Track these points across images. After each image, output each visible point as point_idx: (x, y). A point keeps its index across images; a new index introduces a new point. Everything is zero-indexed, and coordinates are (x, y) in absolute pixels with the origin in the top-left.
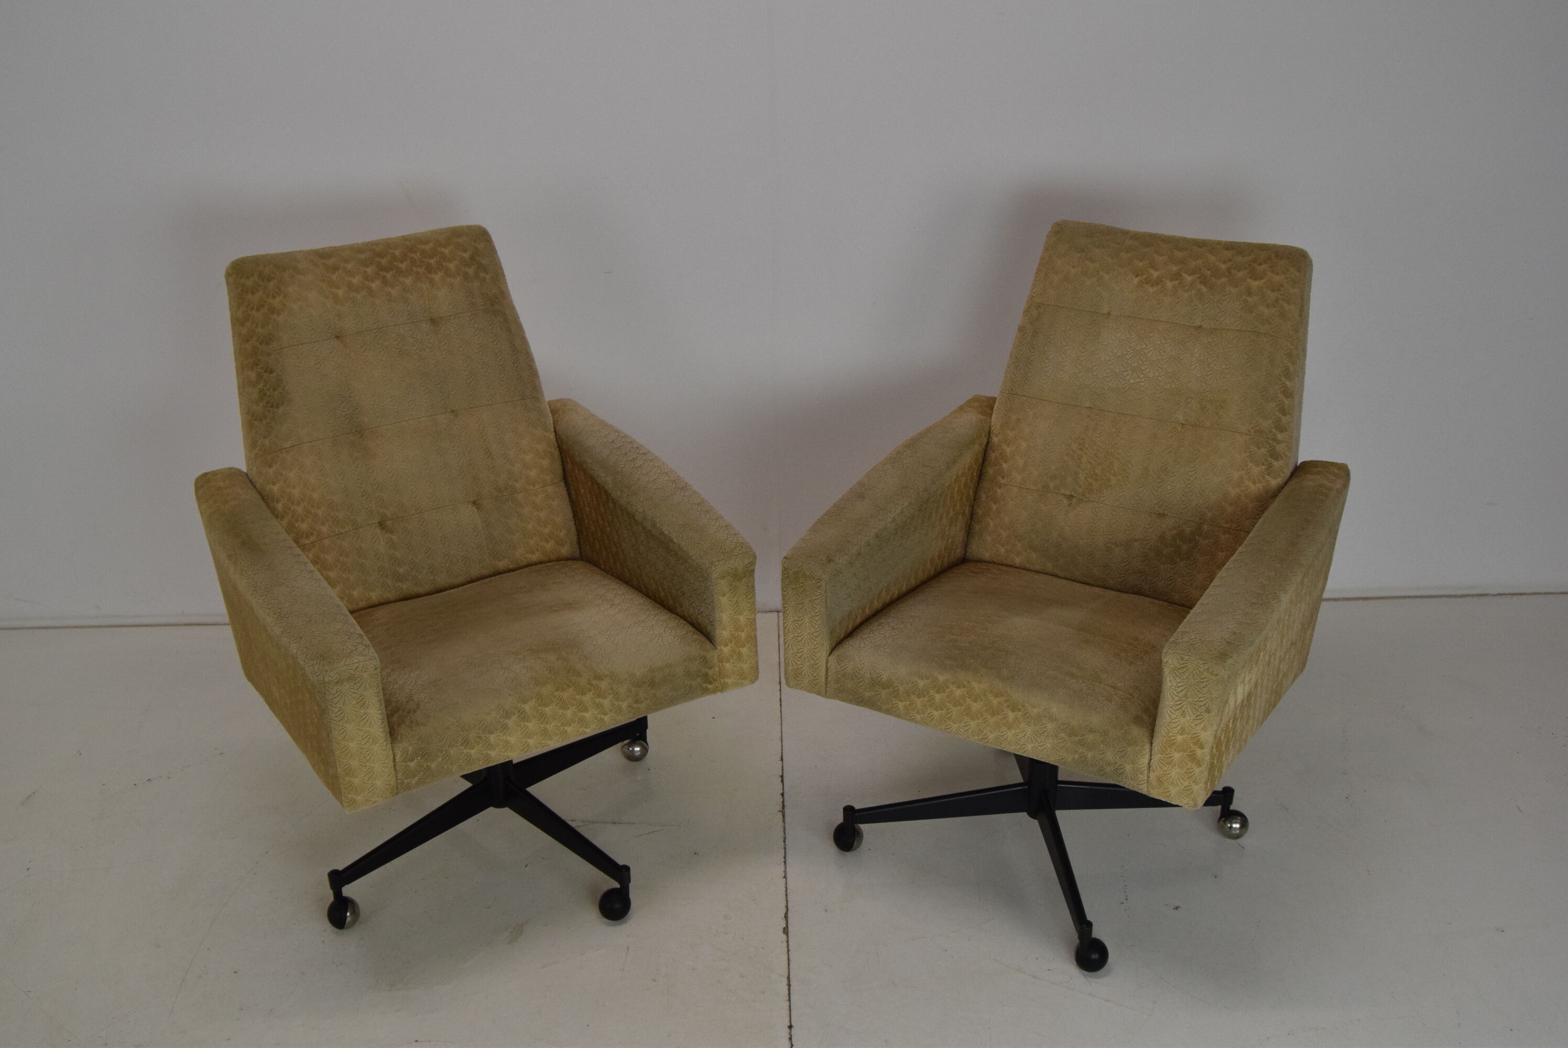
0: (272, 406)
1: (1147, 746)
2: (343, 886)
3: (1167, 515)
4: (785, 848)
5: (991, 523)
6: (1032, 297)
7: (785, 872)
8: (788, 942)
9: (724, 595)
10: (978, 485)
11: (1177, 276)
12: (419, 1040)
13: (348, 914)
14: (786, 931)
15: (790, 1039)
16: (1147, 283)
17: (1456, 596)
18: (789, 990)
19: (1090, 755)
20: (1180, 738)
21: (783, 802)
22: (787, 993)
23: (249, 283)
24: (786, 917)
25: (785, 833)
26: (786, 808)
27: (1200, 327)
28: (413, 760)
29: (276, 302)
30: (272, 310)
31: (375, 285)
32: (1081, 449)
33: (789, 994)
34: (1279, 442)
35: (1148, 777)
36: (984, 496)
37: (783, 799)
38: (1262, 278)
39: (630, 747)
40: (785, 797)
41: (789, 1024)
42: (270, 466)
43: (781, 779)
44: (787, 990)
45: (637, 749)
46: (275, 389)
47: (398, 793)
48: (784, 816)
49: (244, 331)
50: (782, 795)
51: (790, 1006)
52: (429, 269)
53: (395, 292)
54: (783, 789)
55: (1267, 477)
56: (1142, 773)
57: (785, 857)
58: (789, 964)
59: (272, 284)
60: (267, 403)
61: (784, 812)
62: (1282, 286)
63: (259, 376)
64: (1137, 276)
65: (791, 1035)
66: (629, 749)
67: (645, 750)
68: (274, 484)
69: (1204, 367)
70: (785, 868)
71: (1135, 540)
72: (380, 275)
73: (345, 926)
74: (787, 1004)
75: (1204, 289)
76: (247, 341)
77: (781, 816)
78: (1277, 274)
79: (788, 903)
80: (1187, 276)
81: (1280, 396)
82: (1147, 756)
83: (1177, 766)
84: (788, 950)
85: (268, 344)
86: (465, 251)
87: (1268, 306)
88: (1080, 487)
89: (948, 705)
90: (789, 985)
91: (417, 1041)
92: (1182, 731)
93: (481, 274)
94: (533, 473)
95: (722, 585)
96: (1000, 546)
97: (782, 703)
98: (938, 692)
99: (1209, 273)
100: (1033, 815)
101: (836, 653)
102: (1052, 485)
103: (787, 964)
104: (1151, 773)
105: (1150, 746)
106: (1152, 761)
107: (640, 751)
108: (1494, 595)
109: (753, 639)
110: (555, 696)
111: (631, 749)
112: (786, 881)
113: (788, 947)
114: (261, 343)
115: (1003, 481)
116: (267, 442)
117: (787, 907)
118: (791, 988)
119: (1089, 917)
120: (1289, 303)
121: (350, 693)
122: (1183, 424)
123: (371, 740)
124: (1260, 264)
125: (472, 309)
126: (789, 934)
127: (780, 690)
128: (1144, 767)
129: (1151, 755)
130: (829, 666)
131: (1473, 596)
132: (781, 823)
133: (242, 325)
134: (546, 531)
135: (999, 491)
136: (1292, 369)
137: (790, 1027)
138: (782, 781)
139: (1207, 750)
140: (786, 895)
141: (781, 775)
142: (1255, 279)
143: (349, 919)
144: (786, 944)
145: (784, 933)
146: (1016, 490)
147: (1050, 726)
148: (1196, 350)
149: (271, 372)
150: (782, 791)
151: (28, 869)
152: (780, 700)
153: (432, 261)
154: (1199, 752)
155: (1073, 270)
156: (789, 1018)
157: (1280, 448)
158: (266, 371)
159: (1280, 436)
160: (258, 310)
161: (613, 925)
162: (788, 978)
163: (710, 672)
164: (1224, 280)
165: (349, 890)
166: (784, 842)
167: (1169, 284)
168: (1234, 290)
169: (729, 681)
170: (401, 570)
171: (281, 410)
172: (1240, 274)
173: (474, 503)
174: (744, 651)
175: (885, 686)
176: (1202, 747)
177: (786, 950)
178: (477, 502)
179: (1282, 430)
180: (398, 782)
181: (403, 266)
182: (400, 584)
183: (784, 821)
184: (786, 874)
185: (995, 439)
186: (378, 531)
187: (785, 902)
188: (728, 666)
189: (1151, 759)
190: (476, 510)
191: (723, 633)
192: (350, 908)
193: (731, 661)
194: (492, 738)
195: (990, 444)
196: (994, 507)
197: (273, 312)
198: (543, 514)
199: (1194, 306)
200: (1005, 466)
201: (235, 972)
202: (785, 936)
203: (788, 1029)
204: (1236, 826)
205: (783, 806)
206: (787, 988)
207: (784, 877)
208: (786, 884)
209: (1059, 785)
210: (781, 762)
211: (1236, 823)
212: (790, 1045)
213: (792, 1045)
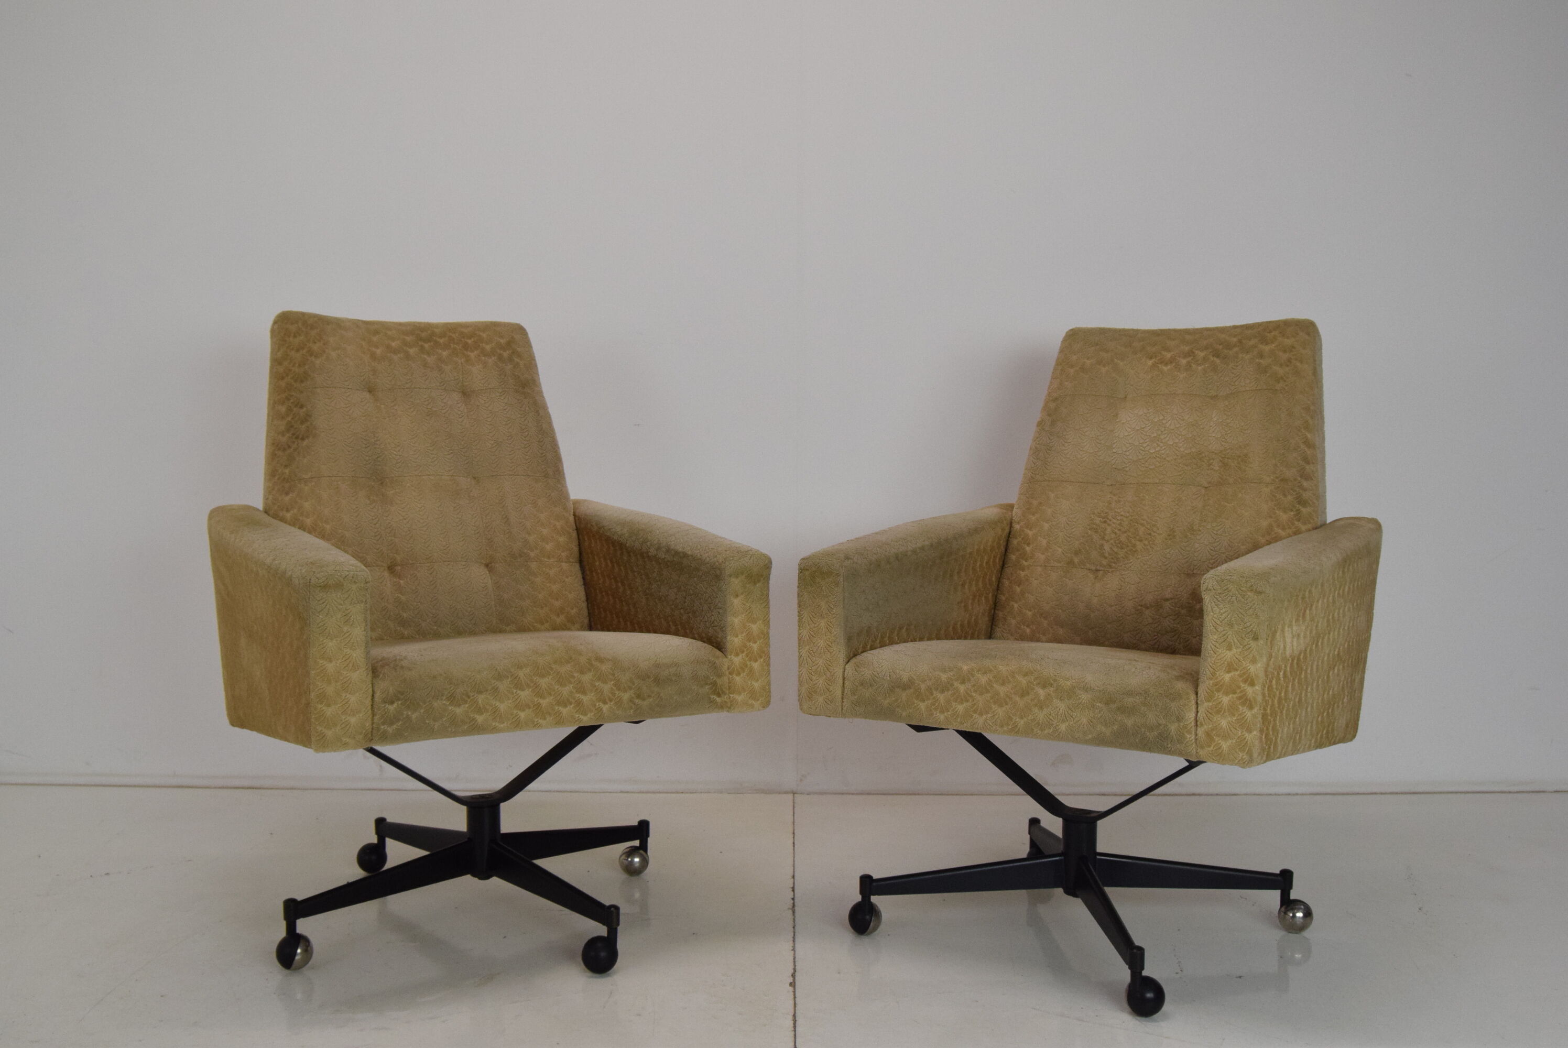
0: (297, 438)
1: (1193, 697)
2: (299, 918)
3: (1197, 574)
4: (794, 933)
5: (1016, 606)
6: (1049, 394)
7: (794, 946)
9: (737, 596)
10: (1001, 574)
11: (1190, 353)
13: (299, 951)
14: (793, 984)
16: (1161, 363)
18: (795, 1023)
19: (1129, 722)
20: (1227, 677)
21: (793, 903)
23: (293, 328)
24: (793, 975)
25: (794, 923)
26: (796, 907)
27: (1217, 396)
29: (316, 347)
30: (311, 353)
31: (412, 351)
32: (1105, 522)
33: (795, 1027)
34: (1305, 490)
35: (1196, 735)
36: (1006, 583)
37: (794, 901)
38: (1272, 342)
39: (628, 857)
40: (796, 900)
42: (287, 494)
43: (791, 890)
45: (637, 860)
46: (302, 423)
47: (372, 739)
48: (794, 912)
49: (281, 369)
50: (793, 899)
51: (795, 1035)
52: (466, 347)
53: (431, 360)
54: (794, 895)
55: (1297, 523)
56: (1189, 732)
57: (794, 938)
58: (795, 1007)
59: (313, 333)
60: (293, 434)
61: (795, 910)
62: (1293, 347)
63: (290, 410)
64: (1151, 358)
66: (627, 860)
67: (645, 862)
68: (288, 511)
69: (1223, 428)
71: (1167, 600)
72: (418, 343)
73: (294, 966)
74: (793, 1033)
75: (1218, 361)
76: (283, 378)
77: (791, 912)
78: (1288, 338)
79: (796, 965)
80: (1199, 353)
81: (1302, 446)
82: (1194, 707)
83: (1227, 713)
84: (795, 997)
85: (302, 382)
86: (502, 337)
87: (1281, 365)
88: (1106, 558)
89: (974, 694)
90: (795, 1021)
92: (1230, 668)
93: (515, 359)
94: (549, 547)
95: (736, 583)
96: (1025, 627)
98: (963, 682)
99: (1221, 347)
100: (1071, 891)
101: (854, 660)
102: (1076, 560)
104: (1199, 729)
105: (1195, 696)
106: (1199, 714)
107: (639, 862)
108: (1550, 792)
109: (764, 654)
110: (552, 669)
111: (630, 859)
112: (794, 952)
113: (795, 995)
114: (296, 381)
115: (1025, 563)
116: (287, 471)
117: (794, 969)
120: (1301, 362)
121: (336, 603)
122: (1206, 488)
123: (351, 665)
124: (1270, 332)
125: (503, 386)
126: (796, 987)
128: (1191, 723)
129: (1197, 708)
130: (845, 676)
131: (1528, 792)
132: (791, 917)
133: (280, 364)
134: (557, 604)
135: (1022, 574)
136: (1311, 422)
138: (793, 890)
139: (1258, 688)
140: (795, 962)
142: (1267, 344)
143: (297, 958)
145: (790, 986)
146: (1039, 569)
147: (1085, 697)
148: (1213, 416)
149: (302, 407)
150: (792, 897)
153: (470, 341)
154: (1250, 690)
155: (1088, 362)
157: (1306, 495)
158: (296, 406)
159: (1305, 484)
160: (298, 351)
161: (596, 978)
163: (719, 681)
164: (1236, 349)
165: (304, 926)
166: (794, 927)
167: (1184, 362)
168: (1247, 357)
169: (739, 698)
170: (405, 615)
171: (305, 443)
172: (1252, 342)
173: (487, 565)
174: (756, 666)
175: (905, 687)
176: (1252, 684)
177: (792, 997)
178: (490, 565)
179: (1307, 477)
180: (374, 726)
181: (441, 341)
182: (402, 629)
183: (794, 915)
184: (794, 948)
185: (1016, 527)
186: (386, 574)
188: (738, 679)
189: (1197, 712)
190: (488, 572)
191: (734, 641)
192: (301, 944)
193: (742, 675)
194: (481, 699)
195: (1012, 533)
196: (1018, 589)
197: (311, 355)
198: (555, 587)
199: (1208, 377)
200: (1028, 549)
202: (791, 989)
204: (1300, 915)
205: (794, 906)
206: (792, 1023)
207: (792, 950)
208: (794, 954)
209: (1098, 857)
210: (792, 879)
211: (1298, 911)
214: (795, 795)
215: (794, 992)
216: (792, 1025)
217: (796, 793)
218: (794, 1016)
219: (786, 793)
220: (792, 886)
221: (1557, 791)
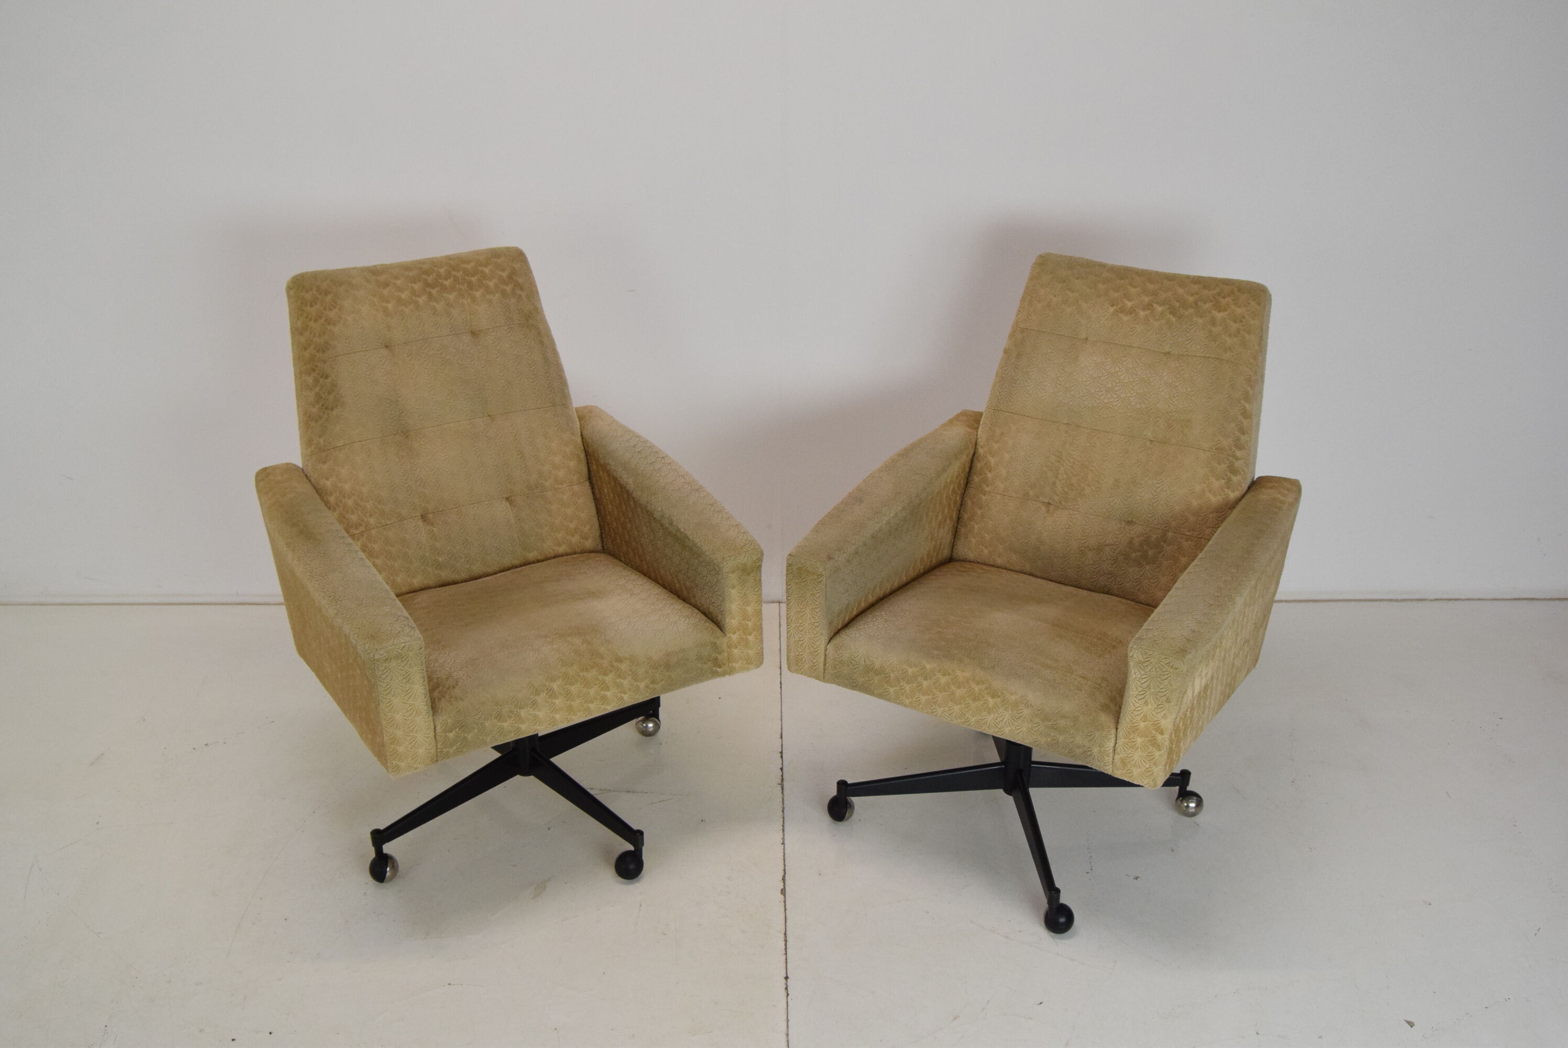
0: (327, 408)
1: (1113, 731)
2: (384, 843)
3: (1136, 523)
4: (783, 818)
5: (976, 527)
6: (1017, 323)
7: (783, 839)
8: (785, 902)
9: (734, 587)
10: (965, 491)
11: (1149, 306)
12: (452, 984)
13: (388, 869)
14: (783, 892)
15: (786, 988)
16: (1121, 312)
17: (1397, 600)
18: (786, 945)
19: (1061, 738)
20: (1142, 725)
21: (782, 776)
22: (784, 947)
23: (308, 296)
24: (784, 879)
25: (783, 804)
26: (784, 782)
27: (1169, 353)
28: (451, 731)
29: (332, 314)
30: (329, 322)
31: (422, 300)
32: (1059, 462)
33: (786, 948)
34: (1237, 459)
35: (1113, 759)
36: (969, 502)
37: (783, 773)
38: (1225, 310)
39: (644, 723)
40: (784, 770)
41: (785, 976)
42: (324, 463)
43: (780, 755)
44: (784, 945)
45: (651, 725)
46: (329, 393)
47: (437, 761)
48: (783, 789)
49: (303, 339)
50: (782, 769)
51: (786, 959)
52: (471, 286)
53: (440, 306)
54: (782, 764)
55: (1226, 490)
56: (1108, 755)
57: (783, 826)
58: (786, 922)
59: (329, 298)
60: (323, 405)
61: (783, 785)
62: (1244, 317)
63: (316, 381)
64: (1112, 305)
65: (787, 985)
66: (643, 725)
67: (657, 727)
68: (327, 479)
69: (1171, 389)
70: (784, 835)
71: (1108, 545)
72: (426, 290)
73: (385, 881)
74: (784, 957)
75: (1173, 319)
76: (306, 349)
77: (781, 788)
78: (1239, 307)
79: (786, 867)
80: (1158, 307)
81: (1240, 417)
82: (1113, 741)
83: (1139, 750)
84: (785, 909)
85: (324, 351)
86: (503, 270)
87: (1230, 335)
88: (1058, 495)
89: (935, 691)
90: (786, 941)
91: (450, 984)
92: (1145, 719)
93: (517, 292)
94: (561, 474)
95: (733, 578)
96: (984, 548)
97: (782, 686)
98: (926, 679)
99: (1177, 304)
100: (1008, 792)
101: (834, 642)
102: (1031, 493)
103: (784, 922)
104: (1116, 757)
105: (1115, 730)
106: (1117, 745)
107: (653, 727)
108: (1431, 600)
109: (759, 628)
110: (579, 676)
112: (784, 846)
113: (785, 906)
114: (318, 351)
115: (987, 489)
116: (322, 441)
117: (784, 870)
118: (788, 943)
119: (1058, 884)
120: (1249, 333)
121: (397, 670)
122: (1151, 441)
123: (415, 712)
124: (1224, 298)
125: (508, 323)
126: (787, 895)
127: (781, 674)
128: (1110, 750)
129: (1116, 740)
130: (827, 654)
131: (1412, 600)
132: (780, 795)
133: (301, 334)
134: (572, 526)
135: (984, 498)
136: (1251, 392)
137: (786, 978)
138: (782, 757)
139: (1166, 736)
140: (784, 860)
141: (780, 751)
142: (1219, 311)
143: (388, 874)
144: (783, 903)
145: (782, 893)
146: (998, 497)
147: (1026, 712)
148: (1165, 374)
149: (327, 377)
150: (781, 766)
151: (97, 823)
152: (781, 683)
153: (474, 279)
154: (1159, 737)
155: (1055, 299)
156: (785, 970)
157: (1238, 464)
158: (322, 377)
159: (1239, 453)
160: (316, 321)
161: (627, 884)
162: (785, 934)
163: (720, 657)
164: (1191, 311)
165: (388, 848)
166: (783, 811)
167: (1142, 314)
168: (1200, 321)
169: (736, 665)
170: (441, 559)
171: (334, 412)
172: (1207, 306)
173: (507, 499)
174: (751, 638)
175: (877, 673)
176: (1162, 733)
177: (783, 908)
178: (510, 498)
179: (1241, 447)
180: (438, 750)
181: (447, 283)
182: (439, 572)
183: (783, 793)
184: (784, 841)
185: (981, 451)
186: (420, 523)
187: (783, 866)
188: (735, 651)
189: (1116, 743)
190: (509, 506)
191: (732, 621)
192: (389, 864)
193: (739, 648)
194: (523, 713)
195: (976, 455)
196: (979, 512)
197: (329, 324)
198: (569, 511)
199: (1163, 334)
200: (989, 475)
201: (286, 919)
202: (782, 897)
203: (784, 979)
204: (1192, 805)
205: (782, 780)
206: (784, 943)
207: (782, 844)
208: (784, 849)
209: (1032, 765)
210: (780, 739)
211: (1192, 802)
212: (786, 995)
213: (788, 995)
214: (781, 604)
217: (781, 602)
219: (773, 602)
221: (1436, 600)
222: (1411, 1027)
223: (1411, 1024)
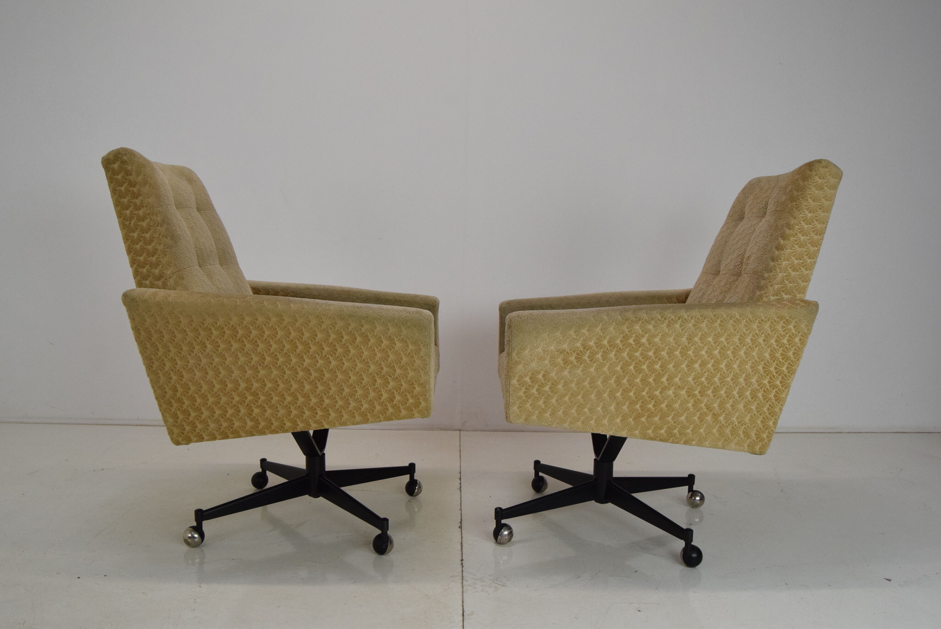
14: (461, 527)
17: (825, 433)
24: (461, 522)
33: (462, 549)
40: (462, 485)
41: (461, 559)
48: (461, 491)
50: (460, 484)
51: (462, 553)
65: (462, 563)
74: (461, 552)
103: (461, 538)
113: (462, 533)
117: (461, 519)
132: (459, 493)
137: (462, 560)
140: (461, 516)
151: (23, 494)
152: (460, 456)
166: (461, 498)
202: (460, 529)
205: (461, 487)
206: (460, 547)
208: (461, 512)
212: (461, 566)
213: (463, 567)
215: (461, 531)
216: (460, 548)
217: (461, 430)
218: (462, 543)
219: (456, 430)
220: (459, 477)
221: (848, 433)
222: (890, 581)
223: (890, 580)
